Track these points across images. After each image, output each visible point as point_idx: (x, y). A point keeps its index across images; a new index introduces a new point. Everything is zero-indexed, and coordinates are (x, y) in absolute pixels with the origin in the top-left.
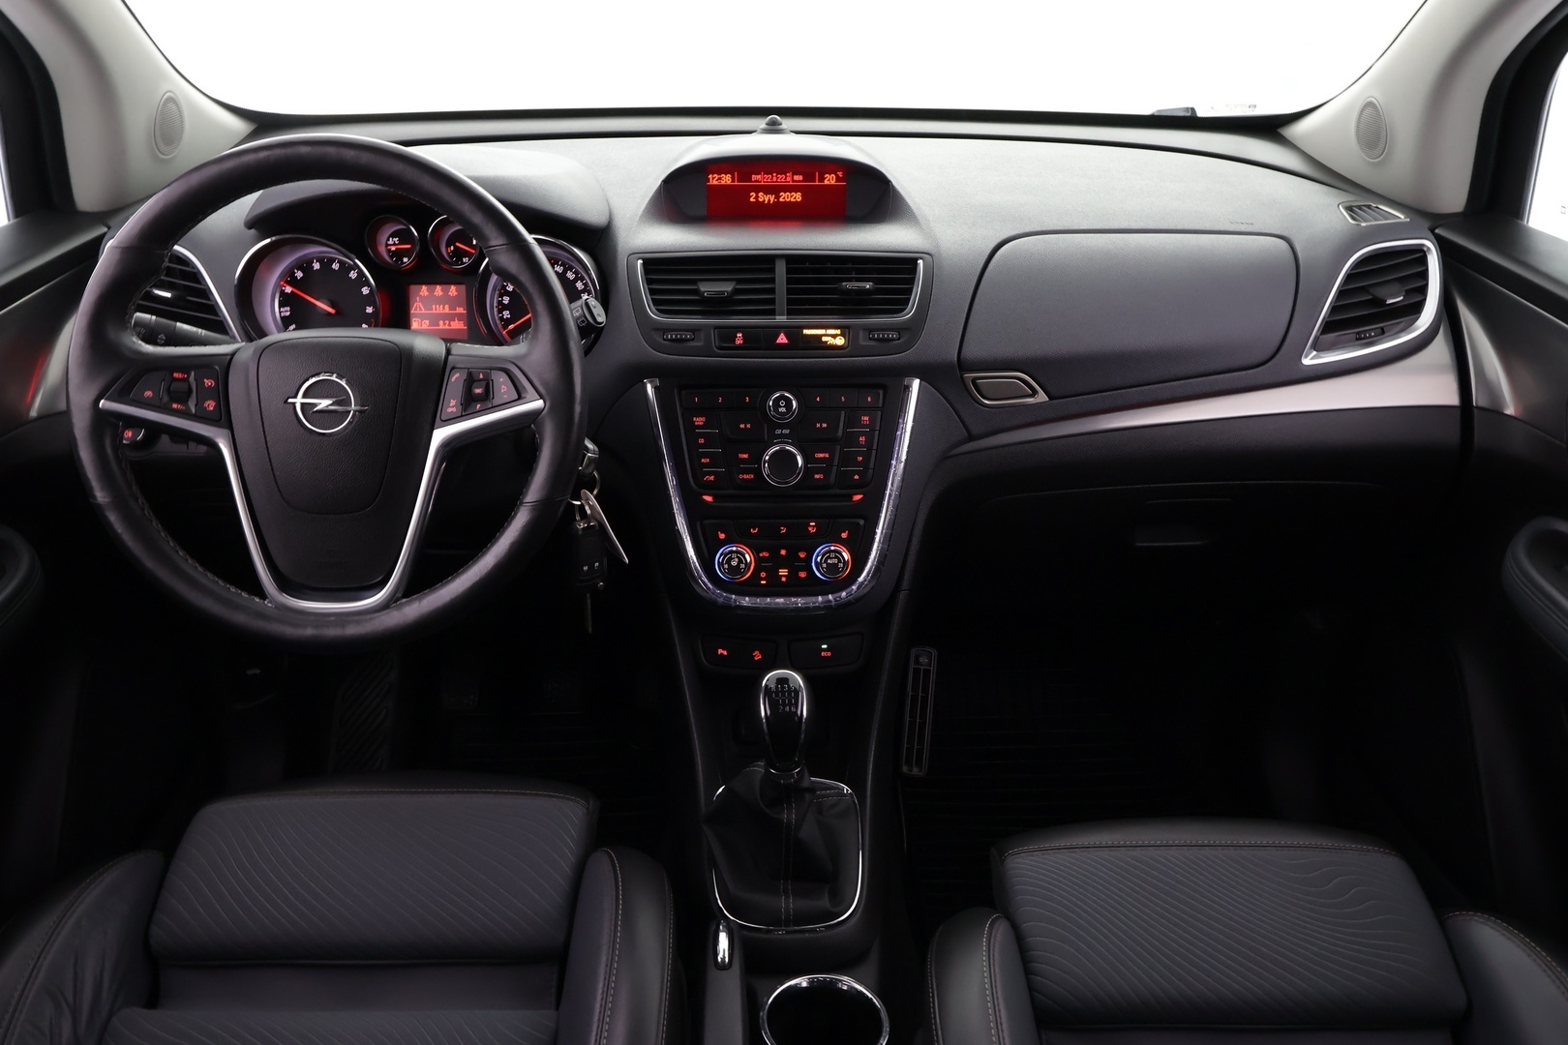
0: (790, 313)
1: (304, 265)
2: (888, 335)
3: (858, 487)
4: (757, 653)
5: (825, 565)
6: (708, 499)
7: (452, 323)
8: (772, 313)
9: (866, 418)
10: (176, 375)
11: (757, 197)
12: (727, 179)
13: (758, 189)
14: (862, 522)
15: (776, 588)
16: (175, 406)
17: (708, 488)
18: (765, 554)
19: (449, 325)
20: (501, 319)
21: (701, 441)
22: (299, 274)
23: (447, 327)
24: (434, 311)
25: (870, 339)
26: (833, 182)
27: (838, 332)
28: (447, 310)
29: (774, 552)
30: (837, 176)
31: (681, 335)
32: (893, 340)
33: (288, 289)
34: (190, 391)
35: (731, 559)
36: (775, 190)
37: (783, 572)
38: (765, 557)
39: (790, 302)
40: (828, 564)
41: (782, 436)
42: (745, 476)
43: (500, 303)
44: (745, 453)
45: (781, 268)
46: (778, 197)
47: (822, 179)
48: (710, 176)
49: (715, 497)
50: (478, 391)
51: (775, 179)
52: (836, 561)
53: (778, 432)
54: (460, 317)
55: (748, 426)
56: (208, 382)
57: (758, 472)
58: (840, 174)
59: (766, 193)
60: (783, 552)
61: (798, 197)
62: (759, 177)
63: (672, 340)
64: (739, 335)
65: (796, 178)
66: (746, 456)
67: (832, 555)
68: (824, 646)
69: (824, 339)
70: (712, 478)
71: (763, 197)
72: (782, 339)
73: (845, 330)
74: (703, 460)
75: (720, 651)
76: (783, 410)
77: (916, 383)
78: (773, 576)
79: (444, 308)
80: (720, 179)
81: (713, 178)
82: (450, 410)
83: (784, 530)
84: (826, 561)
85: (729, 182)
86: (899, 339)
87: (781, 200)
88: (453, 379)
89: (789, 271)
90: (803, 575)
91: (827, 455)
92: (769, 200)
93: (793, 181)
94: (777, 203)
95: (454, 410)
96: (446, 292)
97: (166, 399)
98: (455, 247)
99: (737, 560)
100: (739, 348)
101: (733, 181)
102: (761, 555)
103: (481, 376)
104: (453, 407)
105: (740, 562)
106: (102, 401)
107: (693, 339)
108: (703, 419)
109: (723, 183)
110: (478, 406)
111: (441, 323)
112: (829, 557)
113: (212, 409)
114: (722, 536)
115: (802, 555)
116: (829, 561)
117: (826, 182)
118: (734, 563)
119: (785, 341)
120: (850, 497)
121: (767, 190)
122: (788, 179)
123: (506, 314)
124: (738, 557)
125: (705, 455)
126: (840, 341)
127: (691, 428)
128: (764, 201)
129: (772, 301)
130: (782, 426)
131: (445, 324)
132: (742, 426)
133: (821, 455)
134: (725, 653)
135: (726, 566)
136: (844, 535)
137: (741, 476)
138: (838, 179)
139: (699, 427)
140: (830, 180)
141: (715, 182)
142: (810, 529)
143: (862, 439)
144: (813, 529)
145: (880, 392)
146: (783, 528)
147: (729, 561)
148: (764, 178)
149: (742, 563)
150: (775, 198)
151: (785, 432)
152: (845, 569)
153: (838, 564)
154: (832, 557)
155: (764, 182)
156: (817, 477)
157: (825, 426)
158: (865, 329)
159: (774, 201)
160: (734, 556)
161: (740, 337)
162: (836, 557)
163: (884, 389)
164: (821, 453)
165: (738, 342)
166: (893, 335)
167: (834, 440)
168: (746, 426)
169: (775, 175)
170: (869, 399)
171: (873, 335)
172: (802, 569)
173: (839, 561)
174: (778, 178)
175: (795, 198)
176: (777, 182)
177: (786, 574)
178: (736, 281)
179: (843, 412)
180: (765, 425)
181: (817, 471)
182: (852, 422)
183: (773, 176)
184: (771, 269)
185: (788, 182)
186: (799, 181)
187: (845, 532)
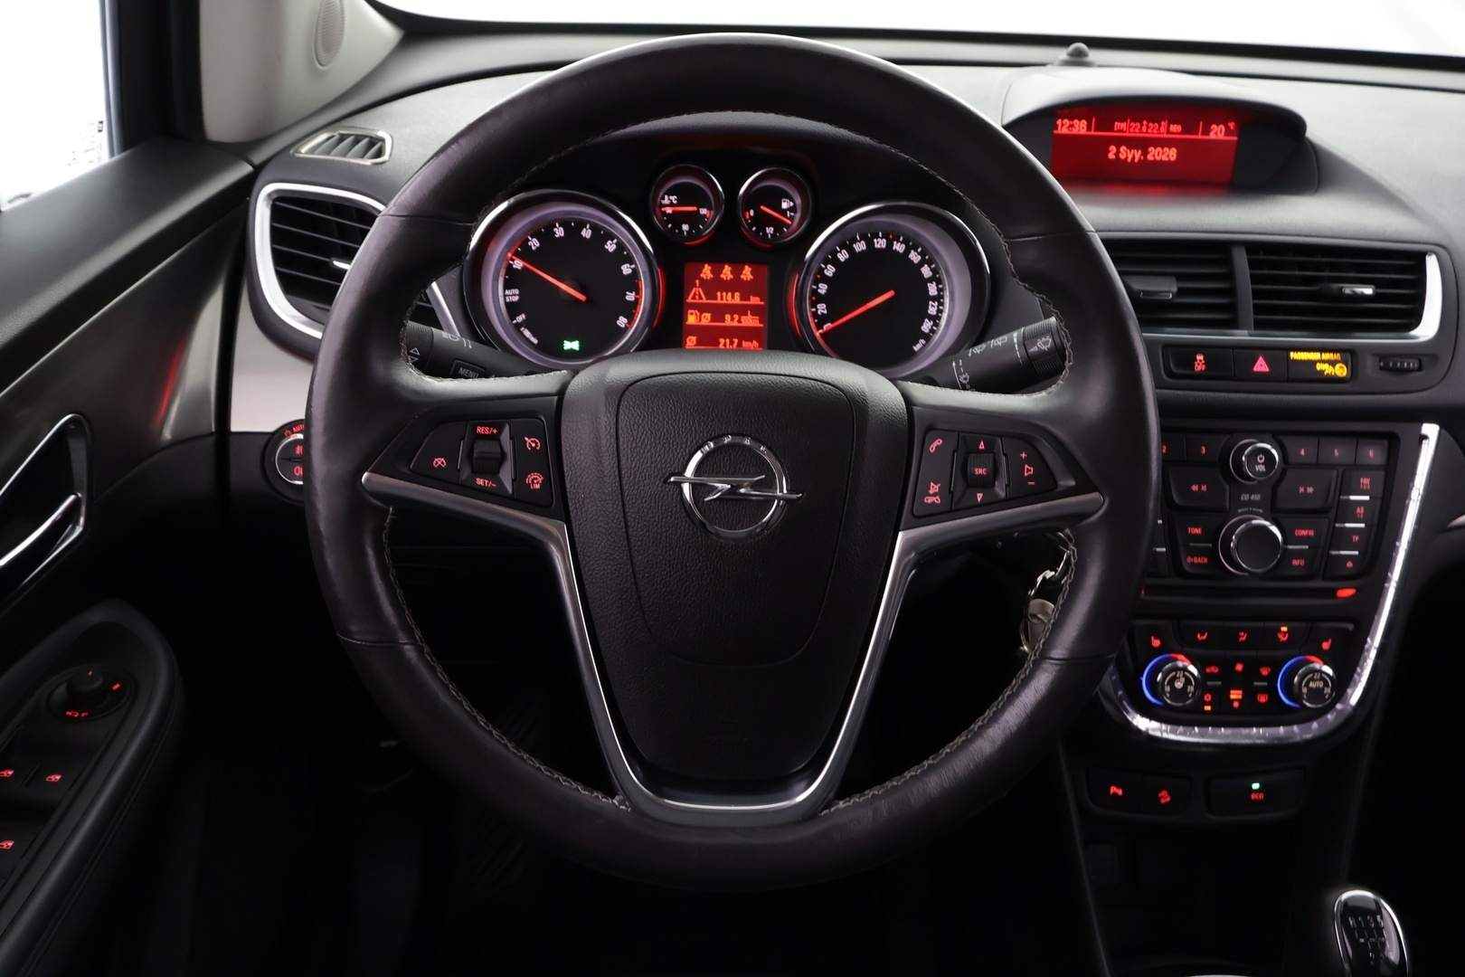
0: (1260, 325)
1: (544, 231)
2: (1402, 364)
3: (1347, 578)
4: (1164, 793)
5: (1305, 690)
7: (743, 318)
8: (1233, 324)
9: (1366, 481)
10: (480, 430)
11: (1117, 153)
12: (1080, 127)
13: (1119, 142)
14: (1350, 627)
15: (1225, 715)
16: (480, 482)
18: (1215, 670)
19: (739, 321)
20: (815, 315)
22: (534, 243)
23: (735, 323)
24: (719, 301)
25: (1381, 368)
26: (1221, 136)
27: (1337, 356)
28: (737, 299)
29: (1227, 666)
30: (1227, 128)
32: (1409, 371)
33: (518, 264)
34: (503, 456)
35: (1174, 679)
36: (1142, 144)
37: (1235, 695)
38: (1212, 673)
39: (1258, 309)
40: (1310, 690)
41: (1250, 503)
42: (1196, 560)
43: (815, 292)
44: (1198, 527)
45: (1241, 259)
46: (1145, 153)
47: (1206, 131)
48: (1059, 122)
49: (1148, 588)
50: (980, 471)
51: (1144, 129)
52: (1321, 684)
53: (1245, 497)
54: (755, 310)
55: (1204, 488)
56: (531, 442)
57: (1212, 555)
58: (1232, 125)
59: (1130, 147)
60: (1239, 667)
61: (1171, 154)
62: (1123, 125)
64: (1200, 357)
65: (1173, 128)
66: (1198, 531)
67: (1317, 676)
68: (1256, 786)
69: (1319, 367)
71: (1127, 154)
72: (1261, 366)
73: (1350, 355)
75: (1113, 790)
76: (1261, 468)
77: (1431, 430)
78: (1222, 699)
79: (733, 297)
80: (1072, 126)
81: (1063, 125)
82: (929, 500)
83: (1243, 637)
84: (1307, 684)
85: (1083, 131)
86: (1420, 368)
87: (1149, 157)
88: (933, 448)
89: (1252, 265)
90: (1263, 699)
91: (1311, 533)
92: (1134, 158)
93: (1169, 133)
94: (1144, 162)
95: (937, 500)
96: (737, 272)
97: (465, 474)
98: (758, 211)
99: (1183, 680)
100: (1199, 376)
101: (1089, 129)
102: (1208, 670)
103: (982, 446)
104: (935, 495)
105: (1188, 682)
106: (365, 475)
109: (1075, 131)
110: (980, 496)
111: (728, 317)
112: (1312, 679)
113: (538, 486)
114: (1156, 643)
115: (1265, 672)
116: (1312, 685)
117: (1212, 136)
118: (1179, 685)
119: (1265, 368)
120: (1335, 591)
121: (1132, 143)
122: (1163, 130)
123: (822, 309)
124: (1184, 676)
126: (1341, 371)
128: (1127, 158)
129: (1232, 308)
130: (1251, 491)
131: (732, 319)
132: (1195, 488)
133: (1304, 533)
134: (1120, 792)
135: (1168, 688)
136: (1326, 646)
137: (1189, 560)
138: (1228, 132)
140: (1218, 132)
141: (1065, 131)
142: (1280, 636)
143: (1360, 511)
144: (1284, 636)
145: (1386, 443)
146: (1242, 634)
147: (1172, 682)
148: (1130, 127)
149: (1191, 684)
150: (1142, 155)
151: (1256, 497)
152: (1330, 695)
153: (1323, 689)
154: (1317, 680)
155: (1129, 132)
156: (1296, 562)
157: (1310, 490)
158: (1374, 355)
159: (1140, 159)
160: (1180, 674)
161: (1201, 361)
162: (1322, 679)
163: (1392, 441)
164: (1305, 529)
165: (1199, 368)
166: (1413, 364)
167: (1321, 512)
168: (1200, 488)
169: (1145, 123)
170: (1371, 453)
171: (1387, 364)
172: (1262, 690)
173: (1326, 684)
174: (1148, 127)
175: (1168, 156)
176: (1147, 132)
177: (1240, 697)
178: (1179, 277)
179: (1335, 472)
180: (1228, 487)
181: (1298, 554)
182: (1347, 486)
183: (1142, 125)
184: (1228, 261)
185: (1160, 133)
186: (1177, 133)
187: (1327, 641)
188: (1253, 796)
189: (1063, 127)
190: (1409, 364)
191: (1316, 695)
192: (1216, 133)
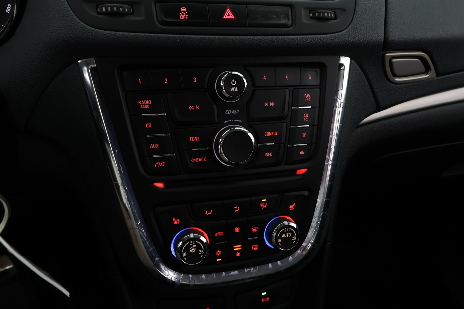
2: (324, 14)
3: (302, 162)
5: (280, 240)
6: (160, 185)
9: (308, 96)
14: (306, 193)
15: (231, 263)
17: (159, 174)
18: (221, 234)
21: (149, 125)
25: (311, 18)
27: (281, 9)
29: (228, 230)
31: (118, 8)
32: (328, 19)
35: (189, 246)
37: (237, 248)
40: (283, 239)
41: (232, 116)
42: (197, 160)
49: (165, 183)
52: (289, 235)
53: (228, 112)
55: (198, 107)
57: (210, 155)
60: (237, 230)
63: (107, 14)
64: (183, 9)
66: (197, 139)
67: (286, 230)
68: (264, 294)
70: (163, 164)
73: (290, 9)
74: (152, 146)
76: (234, 89)
77: (346, 61)
78: (228, 252)
83: (237, 209)
84: (280, 236)
86: (335, 18)
90: (255, 248)
91: (275, 134)
99: (195, 246)
100: (184, 23)
102: (216, 235)
105: (199, 248)
107: (132, 14)
108: (149, 102)
112: (283, 232)
114: (177, 222)
115: (255, 230)
116: (284, 236)
118: (193, 250)
120: (295, 170)
124: (196, 244)
125: (154, 141)
126: (284, 19)
127: (135, 112)
130: (232, 107)
132: (191, 108)
133: (270, 134)
135: (185, 254)
136: (292, 208)
137: (193, 160)
139: (146, 111)
142: (262, 205)
143: (306, 116)
144: (265, 205)
145: (318, 70)
146: (236, 207)
147: (187, 249)
149: (201, 249)
151: (236, 112)
152: (296, 241)
153: (291, 238)
154: (287, 232)
156: (267, 155)
157: (272, 104)
158: (306, 8)
160: (192, 243)
161: (184, 11)
162: (290, 231)
163: (322, 67)
164: (271, 132)
165: (183, 17)
166: (331, 15)
167: (281, 118)
168: (195, 108)
170: (310, 77)
171: (314, 14)
172: (254, 242)
173: (293, 235)
177: (240, 249)
179: (288, 90)
180: (215, 106)
181: (268, 149)
182: (296, 100)
187: (292, 205)
188: (263, 300)
190: (328, 14)
191: (287, 242)
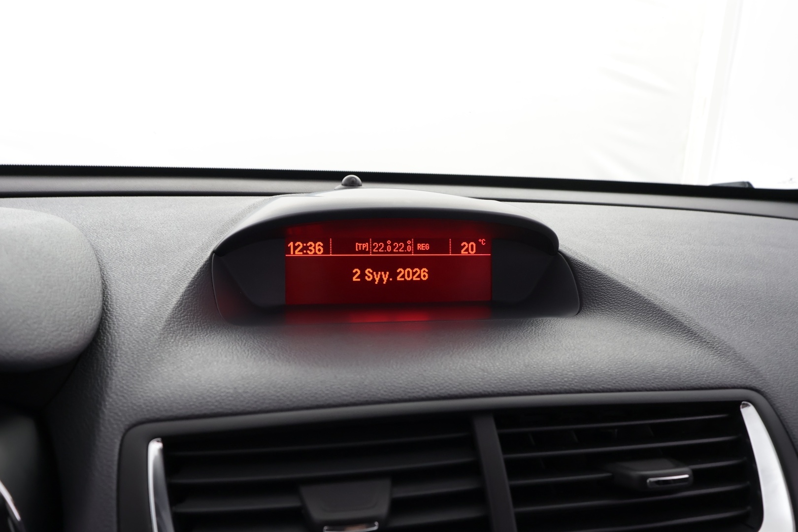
11: (363, 275)
12: (316, 249)
13: (363, 263)
26: (472, 253)
30: (478, 245)
36: (390, 264)
45: (489, 439)
46: (394, 274)
47: (458, 249)
48: (291, 244)
51: (389, 249)
58: (482, 241)
59: (376, 270)
61: (423, 274)
62: (365, 246)
65: (421, 247)
71: (372, 276)
80: (306, 248)
81: (295, 248)
85: (320, 254)
87: (399, 278)
92: (381, 279)
93: (416, 252)
94: (393, 283)
101: (326, 251)
109: (311, 254)
117: (463, 252)
121: (378, 264)
122: (409, 249)
128: (374, 280)
138: (479, 249)
140: (468, 249)
141: (298, 253)
148: (373, 247)
150: (390, 276)
155: (373, 253)
159: (388, 280)
169: (389, 242)
174: (393, 248)
175: (419, 276)
176: (392, 252)
178: (398, 478)
183: (386, 245)
184: (470, 443)
185: (408, 253)
186: (425, 252)
189: (296, 249)
192: (467, 250)
